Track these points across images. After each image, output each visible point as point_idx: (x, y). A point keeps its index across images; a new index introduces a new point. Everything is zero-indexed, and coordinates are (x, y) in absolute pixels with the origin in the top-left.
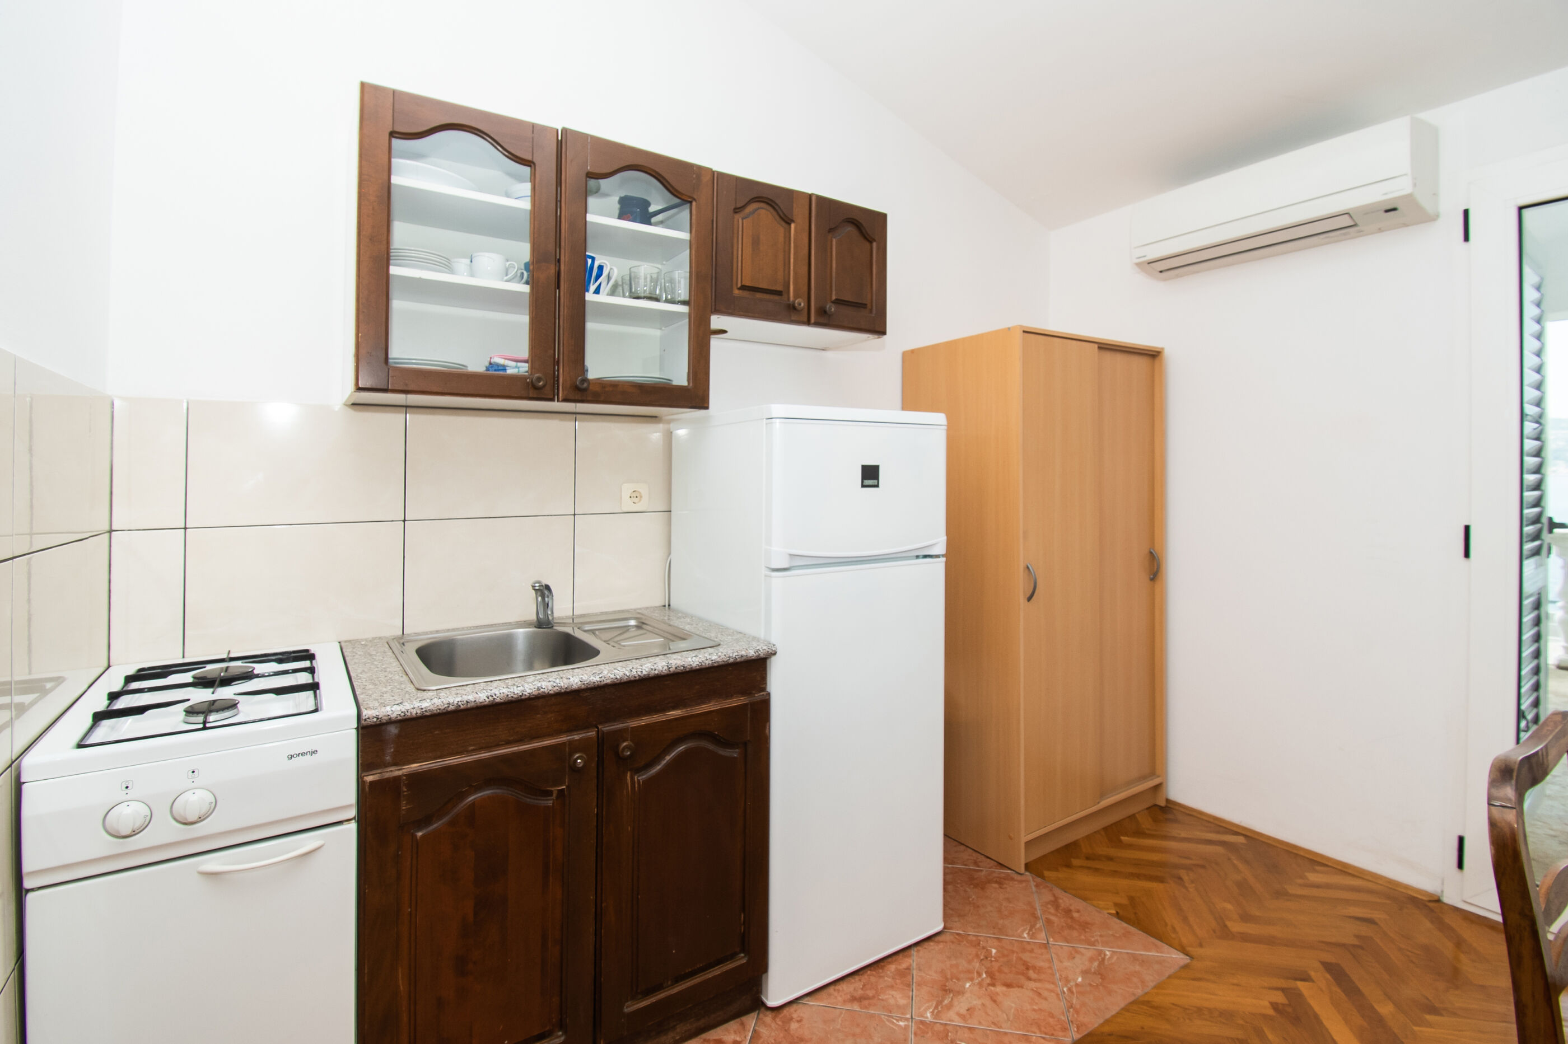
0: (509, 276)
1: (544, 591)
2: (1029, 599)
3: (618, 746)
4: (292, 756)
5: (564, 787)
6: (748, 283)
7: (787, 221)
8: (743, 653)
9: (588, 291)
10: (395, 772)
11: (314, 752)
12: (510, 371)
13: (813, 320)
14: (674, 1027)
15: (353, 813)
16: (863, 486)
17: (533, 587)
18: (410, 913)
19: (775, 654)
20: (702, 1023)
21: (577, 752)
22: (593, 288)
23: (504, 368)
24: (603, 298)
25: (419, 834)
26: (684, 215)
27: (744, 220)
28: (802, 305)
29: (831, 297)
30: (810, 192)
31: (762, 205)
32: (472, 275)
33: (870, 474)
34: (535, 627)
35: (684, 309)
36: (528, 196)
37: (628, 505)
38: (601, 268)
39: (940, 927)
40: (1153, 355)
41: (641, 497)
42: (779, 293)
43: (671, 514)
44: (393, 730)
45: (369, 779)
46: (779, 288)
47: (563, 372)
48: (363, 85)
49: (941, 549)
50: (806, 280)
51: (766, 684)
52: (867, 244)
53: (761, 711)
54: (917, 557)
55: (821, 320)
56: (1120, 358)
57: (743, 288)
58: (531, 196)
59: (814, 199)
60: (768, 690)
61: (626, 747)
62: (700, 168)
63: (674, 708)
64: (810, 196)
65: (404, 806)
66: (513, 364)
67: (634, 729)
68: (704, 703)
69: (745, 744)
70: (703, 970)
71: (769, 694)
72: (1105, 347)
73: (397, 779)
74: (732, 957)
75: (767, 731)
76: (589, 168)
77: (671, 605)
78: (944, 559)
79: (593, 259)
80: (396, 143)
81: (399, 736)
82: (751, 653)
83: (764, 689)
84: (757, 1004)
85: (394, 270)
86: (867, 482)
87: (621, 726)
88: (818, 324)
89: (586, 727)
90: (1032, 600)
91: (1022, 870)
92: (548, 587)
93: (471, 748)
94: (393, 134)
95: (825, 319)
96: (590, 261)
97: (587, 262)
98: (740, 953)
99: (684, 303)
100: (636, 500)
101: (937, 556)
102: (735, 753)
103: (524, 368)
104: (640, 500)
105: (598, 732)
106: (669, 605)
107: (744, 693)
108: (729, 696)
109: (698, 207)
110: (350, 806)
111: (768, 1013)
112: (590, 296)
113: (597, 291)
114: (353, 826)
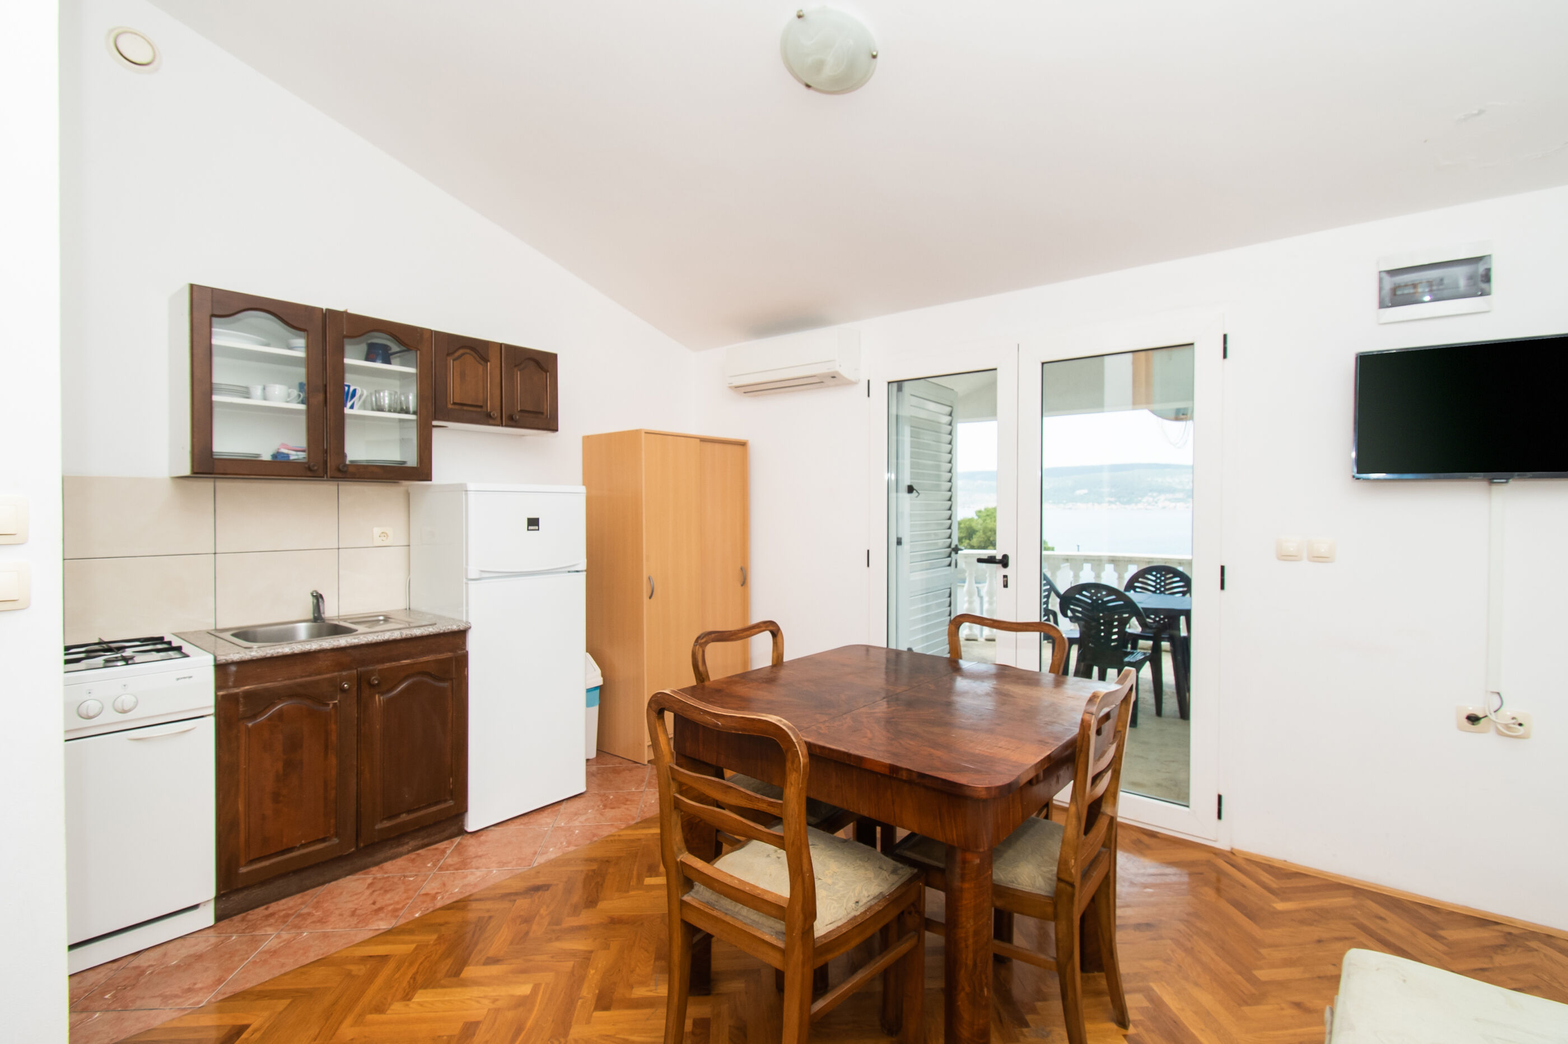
0: (291, 398)
1: (318, 598)
2: (650, 597)
3: (370, 679)
4: (178, 679)
5: (337, 701)
6: (457, 401)
7: (485, 360)
8: (450, 627)
9: (346, 406)
10: (236, 690)
11: (191, 677)
12: (292, 458)
13: (504, 424)
14: (408, 843)
15: (212, 711)
16: (528, 530)
17: (312, 594)
18: (245, 769)
19: (470, 628)
20: (426, 841)
21: (343, 682)
22: (349, 404)
23: (288, 455)
24: (355, 411)
25: (250, 725)
26: (412, 355)
27: (455, 362)
28: (496, 415)
29: (518, 409)
30: (501, 342)
31: (468, 351)
32: (265, 399)
33: (533, 522)
34: (312, 622)
35: (413, 417)
36: (302, 347)
37: (378, 542)
38: (355, 391)
39: (583, 789)
40: (743, 444)
41: (387, 536)
42: (481, 407)
43: (409, 549)
44: (233, 668)
45: (221, 693)
46: (480, 404)
47: (330, 460)
48: (192, 286)
49: (583, 565)
50: (499, 398)
51: (466, 646)
52: (544, 373)
53: (462, 662)
54: (569, 572)
55: (510, 423)
56: (717, 446)
57: (454, 404)
58: (305, 347)
59: (503, 346)
60: (467, 649)
61: (375, 679)
62: (422, 330)
63: (405, 659)
64: (501, 345)
65: (241, 709)
66: (294, 453)
67: (380, 670)
68: (424, 657)
69: (452, 679)
70: (425, 807)
71: (467, 652)
72: (704, 440)
73: (237, 694)
74: (445, 801)
75: (466, 673)
76: (345, 333)
77: (411, 608)
78: (585, 573)
79: (349, 387)
80: (214, 320)
81: (237, 672)
82: (455, 628)
83: (465, 649)
84: (462, 832)
85: (216, 398)
86: (530, 528)
87: (371, 668)
88: (507, 426)
89: (351, 668)
90: (653, 597)
91: (646, 763)
92: (321, 596)
93: (280, 679)
94: (213, 315)
95: (512, 421)
96: (346, 388)
97: (344, 389)
98: (450, 800)
99: (415, 413)
100: (384, 539)
101: (582, 571)
102: (446, 685)
103: (302, 456)
104: (387, 538)
105: (357, 671)
106: (409, 609)
107: (451, 651)
108: (441, 652)
109: (420, 354)
110: (210, 707)
111: (469, 836)
112: (347, 411)
113: (352, 407)
114: (212, 720)
